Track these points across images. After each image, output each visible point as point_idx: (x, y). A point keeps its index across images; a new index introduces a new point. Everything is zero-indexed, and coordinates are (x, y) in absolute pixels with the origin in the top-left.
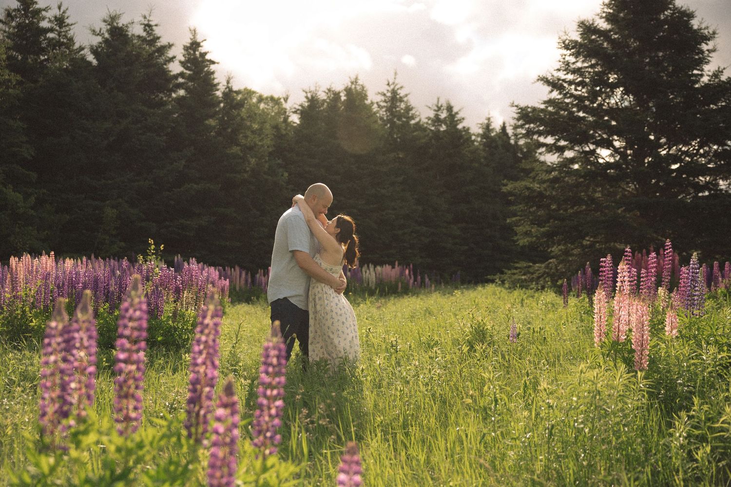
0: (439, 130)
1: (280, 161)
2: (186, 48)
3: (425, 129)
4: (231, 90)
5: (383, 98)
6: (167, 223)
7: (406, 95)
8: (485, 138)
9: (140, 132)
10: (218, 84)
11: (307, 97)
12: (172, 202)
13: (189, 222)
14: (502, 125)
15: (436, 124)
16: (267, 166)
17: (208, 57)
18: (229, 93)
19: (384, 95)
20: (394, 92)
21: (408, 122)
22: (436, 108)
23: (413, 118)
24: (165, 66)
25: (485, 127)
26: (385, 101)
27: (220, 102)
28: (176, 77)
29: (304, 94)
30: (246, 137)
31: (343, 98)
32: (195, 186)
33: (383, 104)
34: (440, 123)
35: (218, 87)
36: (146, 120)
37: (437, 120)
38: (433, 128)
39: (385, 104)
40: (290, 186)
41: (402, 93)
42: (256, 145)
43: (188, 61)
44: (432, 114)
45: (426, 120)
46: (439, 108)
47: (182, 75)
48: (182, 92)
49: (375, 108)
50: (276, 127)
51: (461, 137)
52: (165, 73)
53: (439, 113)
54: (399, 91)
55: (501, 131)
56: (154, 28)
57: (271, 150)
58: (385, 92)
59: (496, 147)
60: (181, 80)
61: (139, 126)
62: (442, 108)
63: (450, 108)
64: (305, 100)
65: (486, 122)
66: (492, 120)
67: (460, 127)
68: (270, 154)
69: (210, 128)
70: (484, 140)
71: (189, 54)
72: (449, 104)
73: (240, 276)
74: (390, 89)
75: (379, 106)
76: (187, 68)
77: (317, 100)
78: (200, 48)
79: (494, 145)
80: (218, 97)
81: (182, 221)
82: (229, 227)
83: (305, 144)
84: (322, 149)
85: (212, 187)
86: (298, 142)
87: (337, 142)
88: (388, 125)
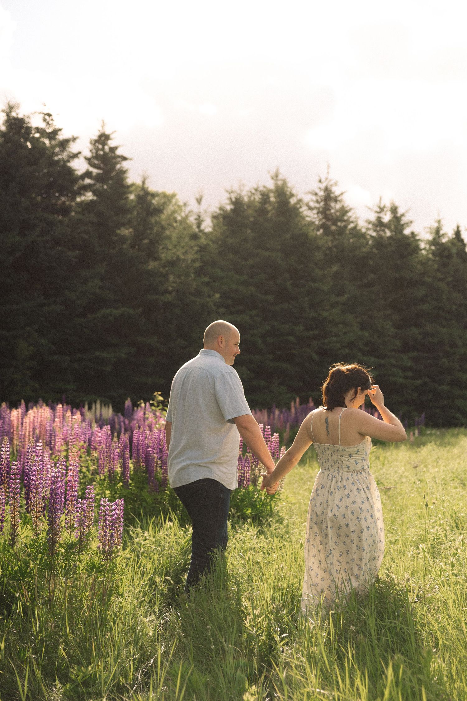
0: (381, 237)
2: (94, 142)
3: (363, 235)
4: (146, 192)
5: (314, 198)
7: (342, 194)
8: (434, 245)
9: (48, 245)
10: (132, 185)
11: (231, 199)
12: (86, 331)
13: (105, 355)
14: (456, 229)
15: (378, 229)
17: (119, 152)
19: (316, 194)
20: (327, 191)
21: (344, 227)
22: (378, 210)
24: (69, 164)
25: (434, 231)
26: (317, 201)
27: (134, 207)
28: (82, 177)
29: (228, 195)
30: (167, 249)
32: (113, 311)
33: (314, 205)
34: (382, 228)
35: (131, 189)
36: (53, 230)
37: (379, 224)
38: (374, 234)
39: (317, 205)
40: (222, 310)
41: (336, 191)
42: (178, 259)
43: (95, 157)
44: (373, 217)
45: (366, 225)
46: (382, 209)
47: (88, 174)
48: (89, 196)
49: (304, 210)
51: (409, 244)
53: (382, 215)
54: (334, 189)
55: (454, 236)
57: (196, 265)
58: (318, 191)
59: (449, 257)
60: (88, 181)
61: (46, 238)
62: (385, 209)
63: (394, 210)
64: (228, 202)
65: (436, 225)
66: (442, 222)
67: (407, 232)
69: (123, 239)
70: (433, 248)
71: (97, 149)
72: (393, 204)
74: (323, 186)
76: (95, 166)
77: (241, 202)
78: (110, 142)
79: (446, 253)
80: (130, 203)
81: (97, 353)
82: (152, 360)
83: (230, 256)
84: (250, 262)
85: (131, 312)
86: (220, 254)
87: (268, 253)
88: (321, 231)
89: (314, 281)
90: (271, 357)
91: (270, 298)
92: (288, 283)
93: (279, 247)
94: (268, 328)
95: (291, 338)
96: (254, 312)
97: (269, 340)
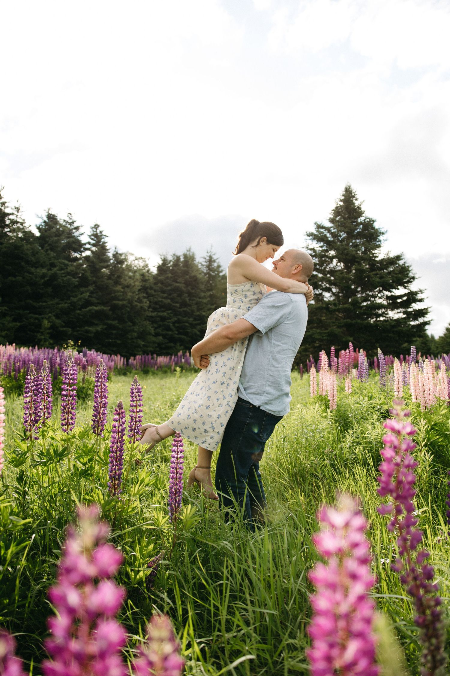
1: (145, 295)
2: (92, 228)
4: (117, 253)
5: (204, 260)
6: (78, 329)
7: (217, 259)
9: (63, 275)
10: (110, 249)
12: (81, 317)
13: (90, 329)
16: (137, 297)
17: (103, 233)
18: (116, 255)
19: (205, 258)
20: (211, 257)
21: (218, 274)
23: (221, 271)
24: (79, 238)
26: (205, 262)
27: (111, 259)
28: (85, 244)
29: (160, 256)
30: (126, 280)
31: (182, 259)
32: (95, 308)
33: (204, 263)
35: (109, 251)
36: (67, 268)
39: (206, 264)
40: (151, 309)
41: (215, 257)
42: (130, 285)
43: (93, 235)
47: (89, 243)
48: (88, 253)
49: (200, 266)
50: (143, 275)
52: (79, 242)
54: (213, 256)
56: (72, 215)
57: (139, 288)
58: (206, 257)
60: (88, 246)
61: (63, 272)
64: (160, 260)
68: (139, 290)
69: (104, 274)
71: (94, 231)
73: (120, 360)
74: (208, 255)
75: (202, 265)
76: (92, 239)
77: (167, 260)
78: (99, 228)
80: (109, 257)
81: (86, 328)
82: (114, 332)
83: (160, 285)
84: (169, 288)
85: (105, 308)
86: (155, 284)
87: (178, 284)
88: (207, 276)
89: (200, 298)
90: (176, 332)
91: (178, 305)
92: (187, 299)
93: (183, 282)
94: (176, 319)
95: (187, 324)
96: (170, 312)
97: (177, 325)
